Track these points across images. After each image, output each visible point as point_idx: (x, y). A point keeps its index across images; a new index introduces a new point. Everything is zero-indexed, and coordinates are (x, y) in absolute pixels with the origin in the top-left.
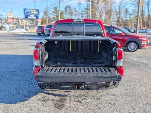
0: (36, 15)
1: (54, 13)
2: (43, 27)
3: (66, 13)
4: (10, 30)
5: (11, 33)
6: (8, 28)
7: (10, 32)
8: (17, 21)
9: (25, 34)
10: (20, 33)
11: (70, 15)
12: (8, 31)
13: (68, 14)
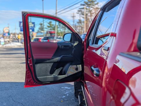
0: (32, 28)
1: (49, 27)
2: (39, 39)
3: (60, 27)
4: (5, 44)
5: (6, 46)
6: (2, 42)
7: (4, 46)
8: (14, 35)
9: (20, 47)
10: (15, 46)
11: (63, 28)
12: (3, 45)
13: (62, 28)
